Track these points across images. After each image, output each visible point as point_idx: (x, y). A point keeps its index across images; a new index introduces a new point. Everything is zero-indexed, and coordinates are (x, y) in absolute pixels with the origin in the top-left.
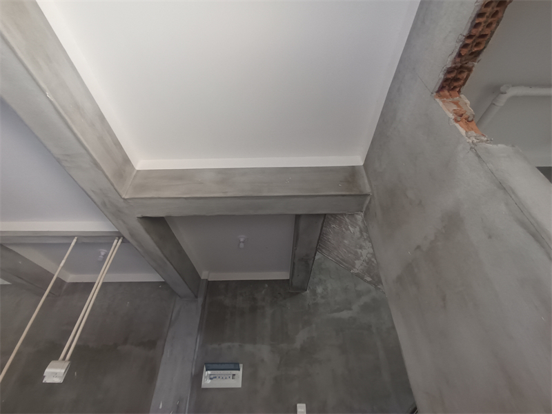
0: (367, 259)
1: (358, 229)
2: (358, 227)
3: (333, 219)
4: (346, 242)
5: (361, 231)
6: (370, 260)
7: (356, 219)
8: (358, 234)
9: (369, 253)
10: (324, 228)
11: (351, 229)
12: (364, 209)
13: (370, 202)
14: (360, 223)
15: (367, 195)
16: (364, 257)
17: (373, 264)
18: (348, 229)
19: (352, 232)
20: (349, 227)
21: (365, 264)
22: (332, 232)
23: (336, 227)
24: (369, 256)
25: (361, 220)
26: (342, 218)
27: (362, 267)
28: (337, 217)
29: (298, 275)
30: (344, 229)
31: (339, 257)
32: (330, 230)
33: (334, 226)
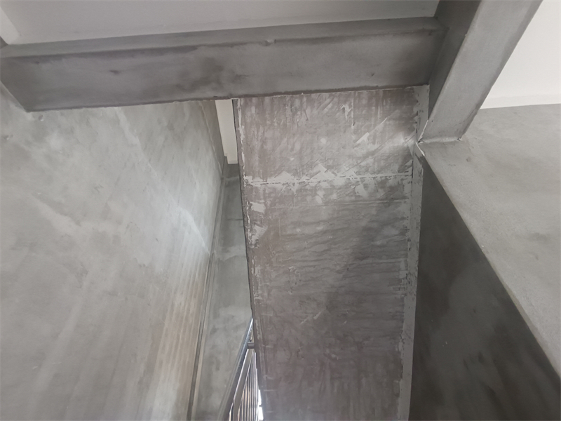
0: (313, 185)
1: (373, 147)
2: (376, 146)
3: (364, 102)
4: (323, 141)
5: (373, 153)
6: (314, 190)
8: (360, 152)
9: (330, 182)
11: (365, 137)
16: (313, 182)
17: (309, 198)
18: (358, 133)
19: (358, 142)
20: (367, 134)
21: (294, 189)
22: (326, 110)
23: (346, 114)
24: (324, 185)
25: (396, 145)
26: (379, 116)
27: (279, 187)
28: (374, 108)
29: (116, 72)
30: (353, 127)
31: (264, 142)
32: (330, 106)
33: (348, 109)
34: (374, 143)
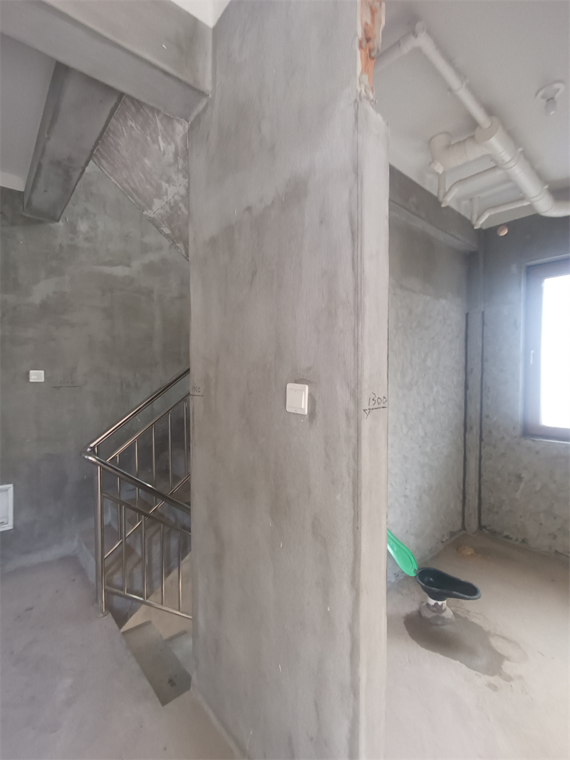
0: (172, 201)
1: (172, 148)
2: (173, 145)
3: (133, 109)
4: (146, 161)
5: (176, 154)
6: (176, 203)
7: (173, 130)
8: (170, 157)
9: (178, 193)
10: (113, 120)
11: (162, 144)
12: (192, 118)
13: (205, 110)
14: (178, 139)
15: (202, 94)
16: (170, 197)
17: (179, 212)
18: (155, 141)
19: (162, 149)
20: (160, 138)
21: (168, 208)
22: (125, 134)
23: (135, 129)
24: (177, 198)
25: (181, 135)
26: (151, 116)
27: (161, 211)
28: (142, 110)
29: (45, 191)
30: (149, 138)
31: (129, 184)
32: (124, 130)
33: (133, 125)
34: (169, 144)
